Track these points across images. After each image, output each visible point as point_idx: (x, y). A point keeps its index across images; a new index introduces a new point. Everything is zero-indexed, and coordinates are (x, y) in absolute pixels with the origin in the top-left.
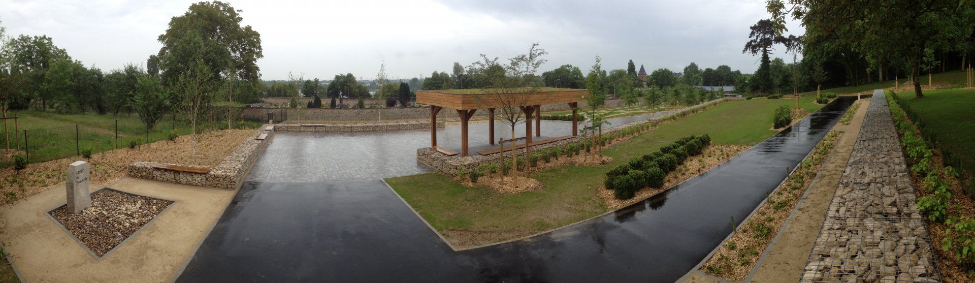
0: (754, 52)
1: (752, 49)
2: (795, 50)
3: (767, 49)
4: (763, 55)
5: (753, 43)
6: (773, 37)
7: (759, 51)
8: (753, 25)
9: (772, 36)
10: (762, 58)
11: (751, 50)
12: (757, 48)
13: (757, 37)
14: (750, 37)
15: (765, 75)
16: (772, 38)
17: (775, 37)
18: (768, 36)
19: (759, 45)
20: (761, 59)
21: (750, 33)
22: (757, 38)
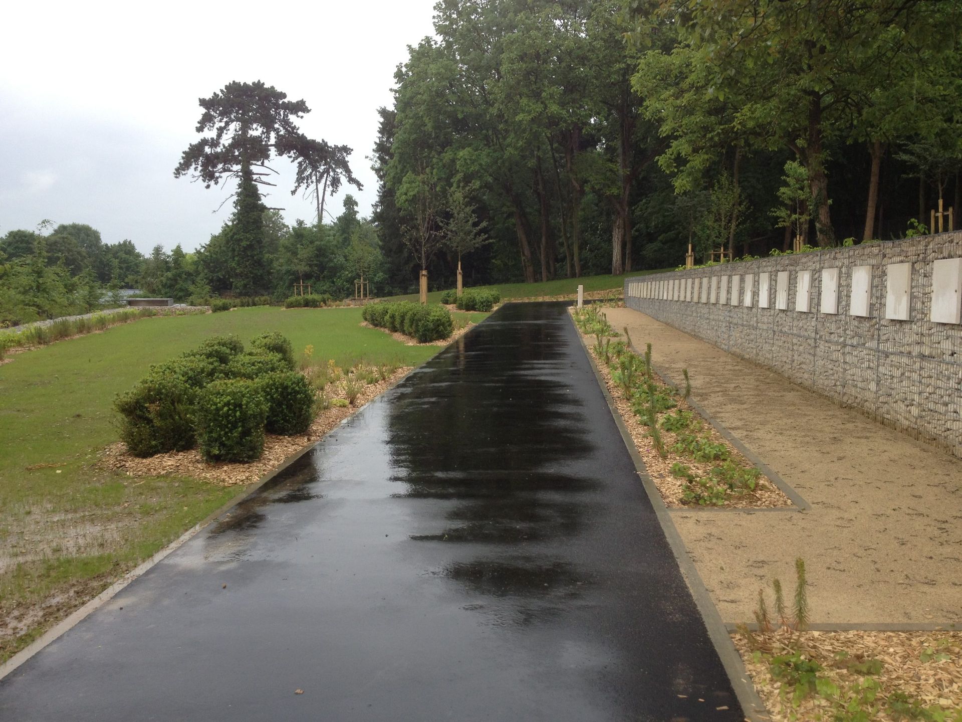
0: (209, 176)
1: (205, 166)
2: (321, 186)
3: (255, 168)
4: (240, 186)
5: (207, 150)
6: (273, 135)
7: (225, 175)
8: (208, 96)
9: (268, 133)
10: (239, 194)
11: (200, 168)
12: (220, 166)
13: (221, 131)
14: (200, 129)
15: (250, 247)
16: (268, 138)
17: (279, 137)
18: (256, 131)
19: (226, 158)
20: (235, 198)
21: (200, 117)
22: (219, 136)
